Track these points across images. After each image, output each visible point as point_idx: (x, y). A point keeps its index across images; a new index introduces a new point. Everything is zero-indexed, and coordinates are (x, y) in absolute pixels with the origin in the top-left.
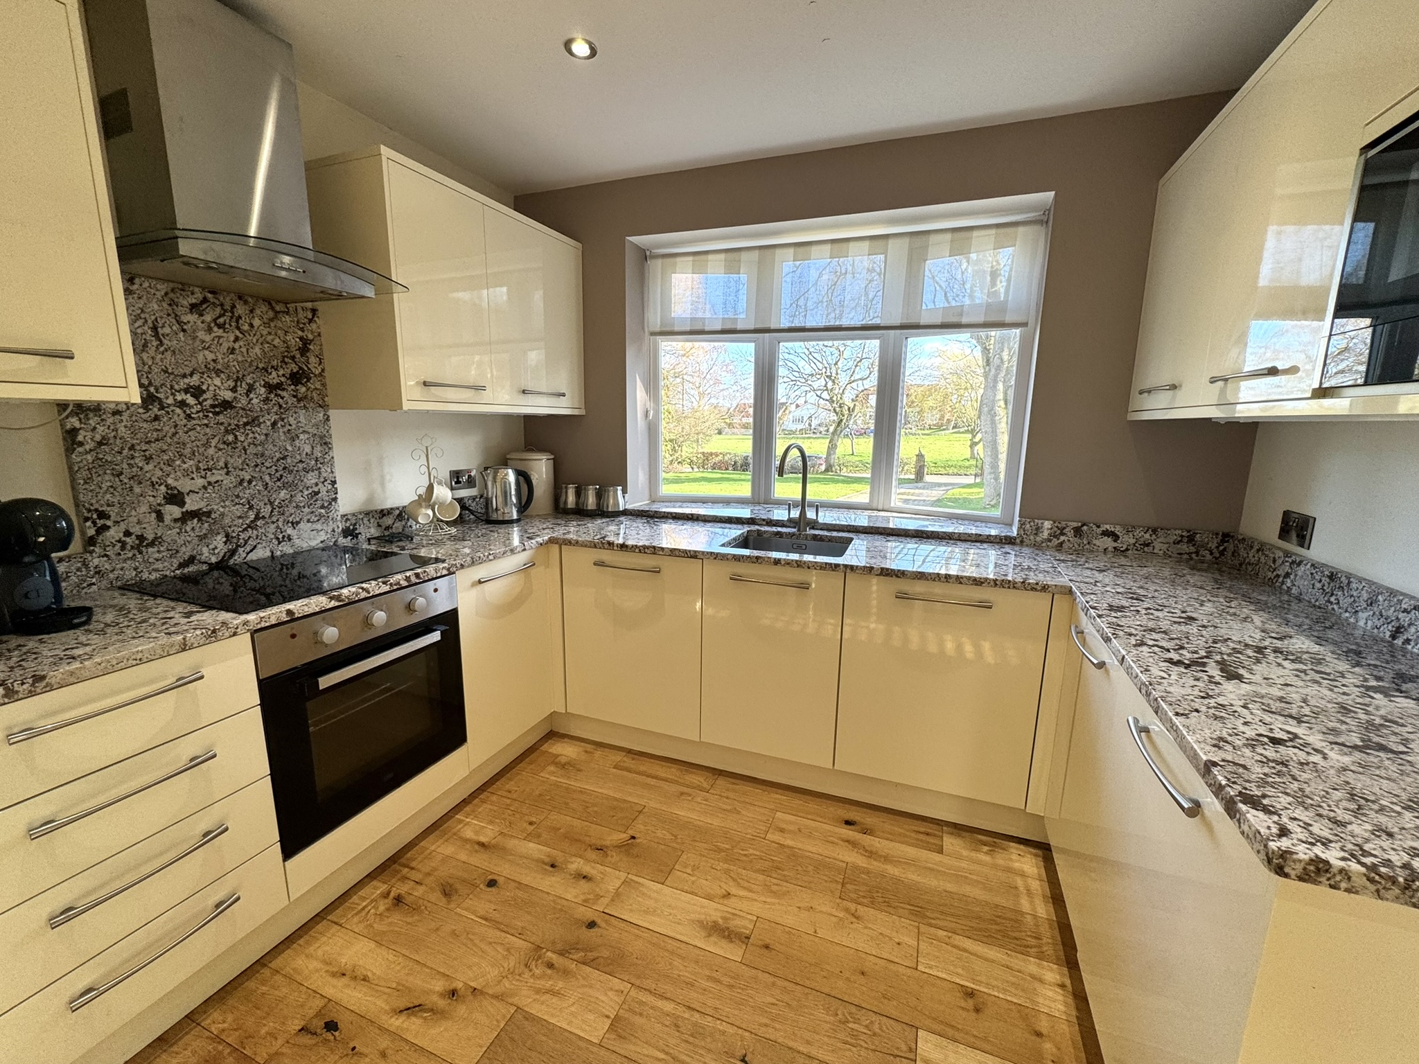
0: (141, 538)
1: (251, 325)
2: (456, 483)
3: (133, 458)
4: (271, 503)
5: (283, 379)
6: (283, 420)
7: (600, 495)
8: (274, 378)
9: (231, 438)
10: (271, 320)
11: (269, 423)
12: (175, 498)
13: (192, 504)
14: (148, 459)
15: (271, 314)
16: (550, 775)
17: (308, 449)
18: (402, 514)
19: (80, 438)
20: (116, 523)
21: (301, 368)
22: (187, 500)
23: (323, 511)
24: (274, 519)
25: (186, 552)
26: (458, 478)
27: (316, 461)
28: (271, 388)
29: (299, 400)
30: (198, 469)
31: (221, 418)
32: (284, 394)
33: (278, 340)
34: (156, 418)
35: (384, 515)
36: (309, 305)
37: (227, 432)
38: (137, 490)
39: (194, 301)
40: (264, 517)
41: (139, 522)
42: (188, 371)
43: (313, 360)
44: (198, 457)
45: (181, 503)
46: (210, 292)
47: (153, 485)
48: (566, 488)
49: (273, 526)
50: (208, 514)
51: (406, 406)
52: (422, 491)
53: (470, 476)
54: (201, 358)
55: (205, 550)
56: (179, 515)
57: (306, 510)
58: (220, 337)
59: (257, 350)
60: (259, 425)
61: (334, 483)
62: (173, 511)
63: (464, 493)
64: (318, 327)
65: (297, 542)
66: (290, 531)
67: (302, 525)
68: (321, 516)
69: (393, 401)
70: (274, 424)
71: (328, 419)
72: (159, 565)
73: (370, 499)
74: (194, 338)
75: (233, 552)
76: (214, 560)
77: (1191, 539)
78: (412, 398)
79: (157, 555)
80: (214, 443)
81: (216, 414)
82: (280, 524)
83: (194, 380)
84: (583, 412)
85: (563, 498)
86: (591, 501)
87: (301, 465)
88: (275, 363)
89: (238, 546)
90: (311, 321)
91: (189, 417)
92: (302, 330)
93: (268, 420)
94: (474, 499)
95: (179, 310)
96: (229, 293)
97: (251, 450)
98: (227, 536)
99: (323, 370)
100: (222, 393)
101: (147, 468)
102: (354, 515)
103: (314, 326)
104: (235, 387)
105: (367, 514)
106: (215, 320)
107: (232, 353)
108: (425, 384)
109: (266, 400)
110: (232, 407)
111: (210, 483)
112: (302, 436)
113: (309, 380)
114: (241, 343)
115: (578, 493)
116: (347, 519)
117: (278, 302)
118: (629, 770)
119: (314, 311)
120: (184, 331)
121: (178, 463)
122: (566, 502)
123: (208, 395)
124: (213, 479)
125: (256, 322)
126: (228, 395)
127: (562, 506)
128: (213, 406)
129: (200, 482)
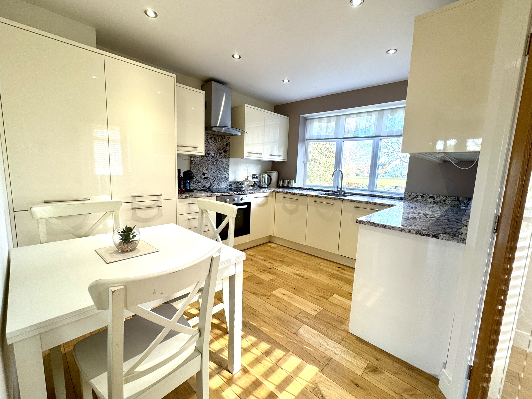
0: (198, 181)
1: (218, 141)
2: (254, 177)
3: (199, 166)
4: (218, 177)
5: (222, 152)
6: (221, 160)
7: (288, 182)
8: (221, 152)
9: (213, 163)
10: (222, 140)
11: (219, 161)
12: (204, 174)
13: (206, 176)
14: (201, 166)
15: (222, 139)
16: (268, 248)
17: (225, 167)
18: (242, 183)
19: (193, 162)
20: (195, 178)
21: (226, 150)
22: (205, 175)
23: (226, 180)
24: (218, 181)
25: (204, 185)
26: (254, 176)
27: (226, 169)
28: (220, 154)
29: (225, 156)
30: (207, 169)
31: (212, 159)
32: (222, 155)
33: (222, 144)
34: (203, 159)
35: (238, 183)
36: (228, 137)
37: (212, 162)
38: (199, 172)
39: (210, 137)
40: (216, 180)
41: (198, 178)
42: (208, 150)
43: (228, 148)
44: (208, 167)
45: (204, 175)
46: (213, 135)
47: (201, 171)
48: (280, 180)
49: (217, 182)
50: (208, 178)
51: (245, 157)
52: (246, 178)
53: (257, 176)
54: (210, 148)
55: (207, 185)
56: (204, 178)
57: (223, 179)
58: (213, 144)
59: (219, 146)
60: (217, 161)
61: (229, 174)
62: (203, 177)
63: (255, 180)
64: (230, 141)
65: (221, 186)
66: (220, 183)
67: (222, 183)
68: (226, 181)
69: (242, 157)
70: (220, 161)
71: (229, 160)
72: (200, 186)
73: (235, 179)
74: (210, 144)
75: (211, 186)
76: (208, 187)
77: (458, 200)
78: (246, 155)
79: (200, 185)
80: (210, 164)
81: (211, 158)
82: (219, 182)
83: (209, 152)
84: (286, 161)
85: (279, 183)
86: (286, 184)
87: (223, 170)
88: (221, 149)
89: (212, 185)
90: (228, 140)
91: (207, 159)
92: (227, 142)
93: (219, 160)
94: (257, 182)
95: (208, 139)
96: (216, 135)
97: (216, 166)
98: (210, 183)
99: (229, 150)
100: (212, 154)
101: (201, 168)
102: (232, 182)
103: (229, 141)
104: (215, 153)
105: (234, 182)
106: (213, 140)
107: (215, 147)
108: (249, 153)
109: (219, 156)
110: (214, 157)
111: (209, 172)
112: (224, 164)
113: (227, 152)
114: (217, 145)
115: (283, 182)
116: (230, 183)
117: (223, 136)
118: (287, 250)
119: (229, 138)
120: (208, 143)
121: (205, 167)
122: (280, 184)
123: (210, 155)
124: (209, 171)
125: (219, 140)
126: (213, 155)
127: (279, 185)
128: (211, 157)
129: (207, 172)
